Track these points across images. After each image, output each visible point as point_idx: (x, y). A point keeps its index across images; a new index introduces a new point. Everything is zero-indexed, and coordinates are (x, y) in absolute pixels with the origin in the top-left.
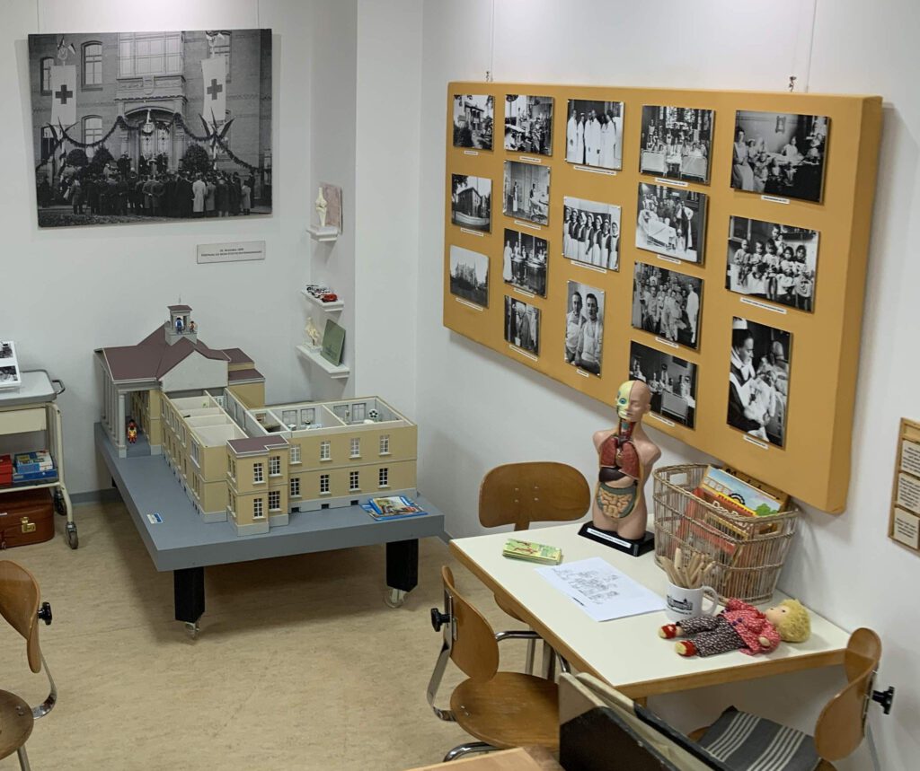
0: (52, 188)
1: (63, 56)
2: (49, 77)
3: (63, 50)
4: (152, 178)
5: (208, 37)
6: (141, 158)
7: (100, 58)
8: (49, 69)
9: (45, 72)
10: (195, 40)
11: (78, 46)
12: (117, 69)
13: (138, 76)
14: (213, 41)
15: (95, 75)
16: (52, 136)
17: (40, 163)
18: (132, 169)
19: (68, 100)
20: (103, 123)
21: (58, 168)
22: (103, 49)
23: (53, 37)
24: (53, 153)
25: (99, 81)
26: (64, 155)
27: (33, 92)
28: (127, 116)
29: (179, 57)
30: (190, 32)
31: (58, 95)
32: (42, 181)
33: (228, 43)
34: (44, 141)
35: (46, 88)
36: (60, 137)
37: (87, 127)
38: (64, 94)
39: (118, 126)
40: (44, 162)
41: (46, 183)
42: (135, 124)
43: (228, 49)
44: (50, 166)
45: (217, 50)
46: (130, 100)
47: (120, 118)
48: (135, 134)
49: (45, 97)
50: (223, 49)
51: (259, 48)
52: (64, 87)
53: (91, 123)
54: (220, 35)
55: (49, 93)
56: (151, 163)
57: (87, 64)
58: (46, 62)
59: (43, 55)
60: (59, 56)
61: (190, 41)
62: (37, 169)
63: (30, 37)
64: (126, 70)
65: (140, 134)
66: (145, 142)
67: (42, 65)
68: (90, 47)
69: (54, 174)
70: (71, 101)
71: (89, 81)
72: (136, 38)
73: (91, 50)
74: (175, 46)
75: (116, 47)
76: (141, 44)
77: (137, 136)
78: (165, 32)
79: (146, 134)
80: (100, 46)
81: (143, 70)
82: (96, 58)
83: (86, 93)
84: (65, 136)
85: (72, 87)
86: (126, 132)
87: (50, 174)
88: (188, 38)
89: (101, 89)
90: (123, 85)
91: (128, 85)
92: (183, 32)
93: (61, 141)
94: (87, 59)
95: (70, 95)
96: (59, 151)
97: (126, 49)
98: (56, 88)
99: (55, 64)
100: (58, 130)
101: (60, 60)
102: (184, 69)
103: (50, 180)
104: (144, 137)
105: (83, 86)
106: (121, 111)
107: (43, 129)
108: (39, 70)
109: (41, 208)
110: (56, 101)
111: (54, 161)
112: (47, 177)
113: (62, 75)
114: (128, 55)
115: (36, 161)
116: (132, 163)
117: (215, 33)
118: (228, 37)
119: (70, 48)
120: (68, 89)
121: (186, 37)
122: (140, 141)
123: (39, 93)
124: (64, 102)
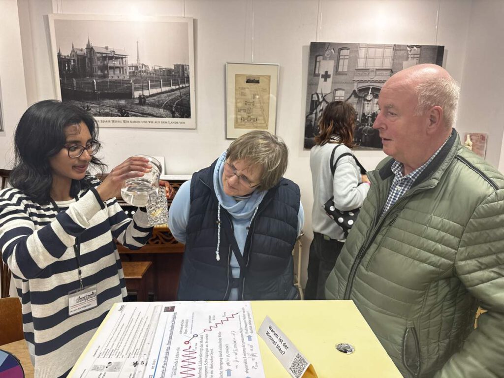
0: (313, 128)
1: (328, 55)
2: (320, 66)
3: (328, 52)
4: (368, 125)
5: (408, 49)
6: (363, 114)
7: (348, 57)
8: (320, 62)
9: (318, 63)
10: (400, 50)
11: (337, 49)
12: (356, 63)
13: (367, 68)
14: (411, 51)
15: (344, 66)
16: (317, 99)
17: (309, 114)
18: (358, 120)
19: (328, 79)
20: (345, 93)
22: (350, 52)
23: (323, 44)
24: (316, 108)
25: (345, 70)
26: (322, 110)
27: (309, 74)
28: (359, 90)
29: (391, 59)
30: (399, 46)
31: (323, 76)
32: (309, 123)
33: (419, 53)
34: (313, 102)
35: (317, 72)
36: (321, 99)
37: (336, 95)
38: (326, 76)
39: (353, 96)
40: (311, 113)
41: (311, 125)
42: (362, 95)
43: (418, 56)
44: (314, 116)
45: (412, 56)
46: (361, 82)
47: (354, 91)
48: (361, 100)
49: (316, 77)
50: (416, 56)
51: (436, 56)
52: (326, 72)
53: (338, 93)
54: (415, 48)
55: (318, 75)
56: (369, 117)
57: (340, 60)
58: (318, 58)
59: (317, 54)
60: (326, 55)
61: (398, 50)
62: (307, 117)
63: (312, 43)
64: (361, 65)
65: (364, 101)
66: (366, 105)
67: (316, 59)
68: (343, 50)
69: (315, 120)
70: (330, 80)
71: (340, 70)
72: (368, 47)
73: (344, 52)
74: (389, 52)
75: (357, 51)
76: (372, 52)
77: (363, 101)
78: (385, 45)
79: (368, 101)
80: (349, 51)
81: (370, 66)
82: (346, 57)
83: (338, 76)
84: (324, 100)
85: (331, 72)
86: (357, 99)
87: (313, 120)
88: (397, 48)
89: (346, 74)
90: (358, 72)
91: (361, 73)
92: (395, 45)
93: (321, 102)
94: (341, 57)
95: (329, 76)
96: (320, 108)
97: (362, 52)
98: (322, 73)
99: (323, 59)
100: (320, 96)
101: (326, 57)
102: (393, 65)
103: (313, 123)
104: (366, 102)
105: (337, 72)
106: (356, 87)
107: (312, 95)
108: (314, 62)
109: (306, 138)
110: (322, 80)
111: (316, 113)
112: (311, 121)
113: (327, 66)
114: (363, 56)
115: (306, 112)
116: (358, 116)
117: (412, 47)
118: (419, 49)
119: (332, 50)
120: (329, 74)
121: (396, 48)
122: (364, 104)
123: (313, 76)
124: (325, 80)
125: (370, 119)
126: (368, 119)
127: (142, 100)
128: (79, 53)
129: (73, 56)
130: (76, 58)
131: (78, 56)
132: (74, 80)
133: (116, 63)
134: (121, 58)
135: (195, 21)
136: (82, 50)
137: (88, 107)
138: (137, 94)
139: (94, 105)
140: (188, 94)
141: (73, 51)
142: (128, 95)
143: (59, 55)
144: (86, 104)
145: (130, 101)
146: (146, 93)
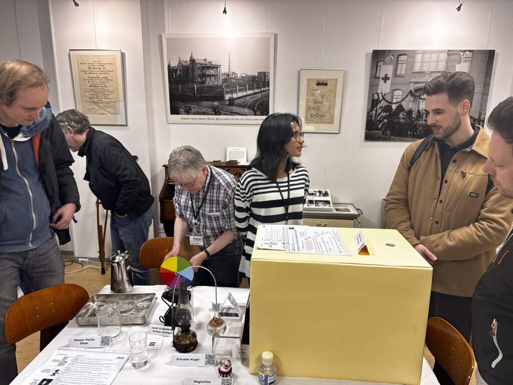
0: (374, 122)
1: (388, 60)
2: (380, 70)
3: (388, 58)
4: (422, 120)
5: (461, 53)
6: (419, 111)
7: (405, 62)
8: (380, 66)
9: (379, 68)
10: (454, 54)
11: (396, 56)
12: (413, 67)
13: (423, 71)
14: (463, 55)
15: (402, 70)
16: (377, 98)
17: (370, 110)
18: (413, 115)
19: (387, 81)
20: (402, 93)
21: (378, 113)
22: (407, 57)
23: (385, 51)
24: (376, 106)
25: (403, 72)
26: (381, 107)
27: (371, 77)
28: (414, 90)
29: (445, 62)
30: (452, 50)
31: (383, 79)
32: (370, 118)
33: (471, 57)
34: (373, 100)
35: (378, 75)
36: (381, 98)
37: (394, 94)
38: (386, 78)
39: (409, 95)
40: (372, 110)
41: (371, 119)
42: (417, 94)
43: (470, 59)
44: (374, 112)
45: (465, 59)
46: (417, 83)
47: (411, 91)
48: (417, 99)
49: (377, 80)
50: (468, 59)
51: (487, 59)
52: (386, 75)
53: (396, 93)
54: (467, 52)
55: (379, 78)
56: (423, 113)
57: (399, 65)
58: (379, 63)
59: (379, 60)
60: (386, 61)
61: (451, 55)
62: (368, 113)
63: (374, 50)
64: (417, 68)
66: (421, 103)
67: (377, 64)
68: (402, 56)
69: (376, 116)
70: (389, 82)
71: (398, 72)
72: (424, 52)
73: (402, 58)
74: (444, 56)
75: (414, 57)
76: (427, 56)
77: (418, 100)
78: (439, 50)
79: (422, 99)
80: (406, 56)
81: (425, 69)
82: (404, 62)
83: (396, 78)
84: (383, 98)
85: (390, 75)
86: (413, 98)
87: (374, 116)
88: (451, 53)
89: (404, 77)
90: (414, 75)
91: (417, 75)
92: (449, 50)
93: (381, 100)
94: (399, 62)
95: (388, 79)
96: (380, 105)
97: (419, 58)
98: (382, 75)
99: (384, 64)
100: (380, 95)
101: (386, 63)
102: (447, 68)
103: (373, 119)
104: (421, 101)
105: (395, 75)
106: (412, 87)
107: (373, 94)
108: (376, 67)
109: (367, 131)
110: (382, 82)
111: (376, 110)
112: (372, 117)
113: (386, 69)
114: (419, 61)
115: (368, 109)
116: (414, 113)
117: (465, 51)
118: (471, 53)
119: (392, 57)
120: (388, 76)
121: (450, 53)
122: (419, 102)
123: (374, 78)
124: (385, 82)
125: (424, 115)
126: (422, 116)
127: (232, 102)
128: (184, 64)
129: (180, 67)
130: (181, 68)
131: (183, 66)
132: (180, 86)
133: (212, 72)
134: (216, 67)
135: (276, 36)
136: (186, 62)
137: (189, 107)
138: (227, 97)
139: (194, 106)
140: (268, 96)
141: (180, 62)
142: (221, 98)
143: (169, 66)
144: (188, 105)
145: (222, 102)
146: (235, 96)
